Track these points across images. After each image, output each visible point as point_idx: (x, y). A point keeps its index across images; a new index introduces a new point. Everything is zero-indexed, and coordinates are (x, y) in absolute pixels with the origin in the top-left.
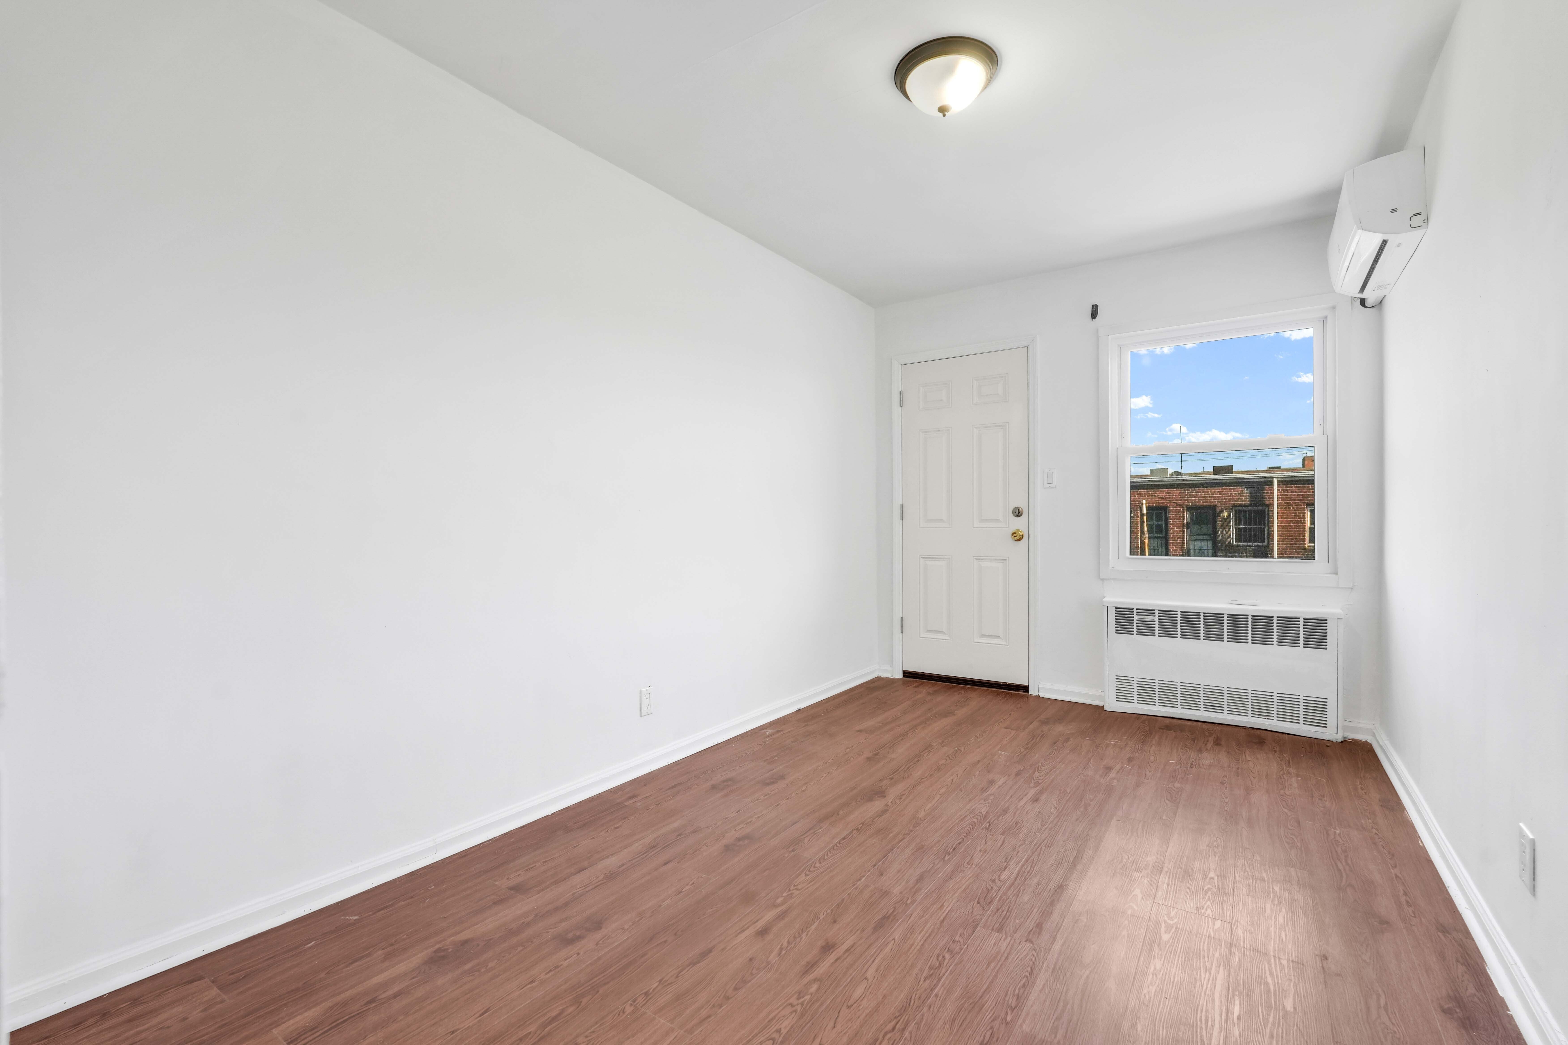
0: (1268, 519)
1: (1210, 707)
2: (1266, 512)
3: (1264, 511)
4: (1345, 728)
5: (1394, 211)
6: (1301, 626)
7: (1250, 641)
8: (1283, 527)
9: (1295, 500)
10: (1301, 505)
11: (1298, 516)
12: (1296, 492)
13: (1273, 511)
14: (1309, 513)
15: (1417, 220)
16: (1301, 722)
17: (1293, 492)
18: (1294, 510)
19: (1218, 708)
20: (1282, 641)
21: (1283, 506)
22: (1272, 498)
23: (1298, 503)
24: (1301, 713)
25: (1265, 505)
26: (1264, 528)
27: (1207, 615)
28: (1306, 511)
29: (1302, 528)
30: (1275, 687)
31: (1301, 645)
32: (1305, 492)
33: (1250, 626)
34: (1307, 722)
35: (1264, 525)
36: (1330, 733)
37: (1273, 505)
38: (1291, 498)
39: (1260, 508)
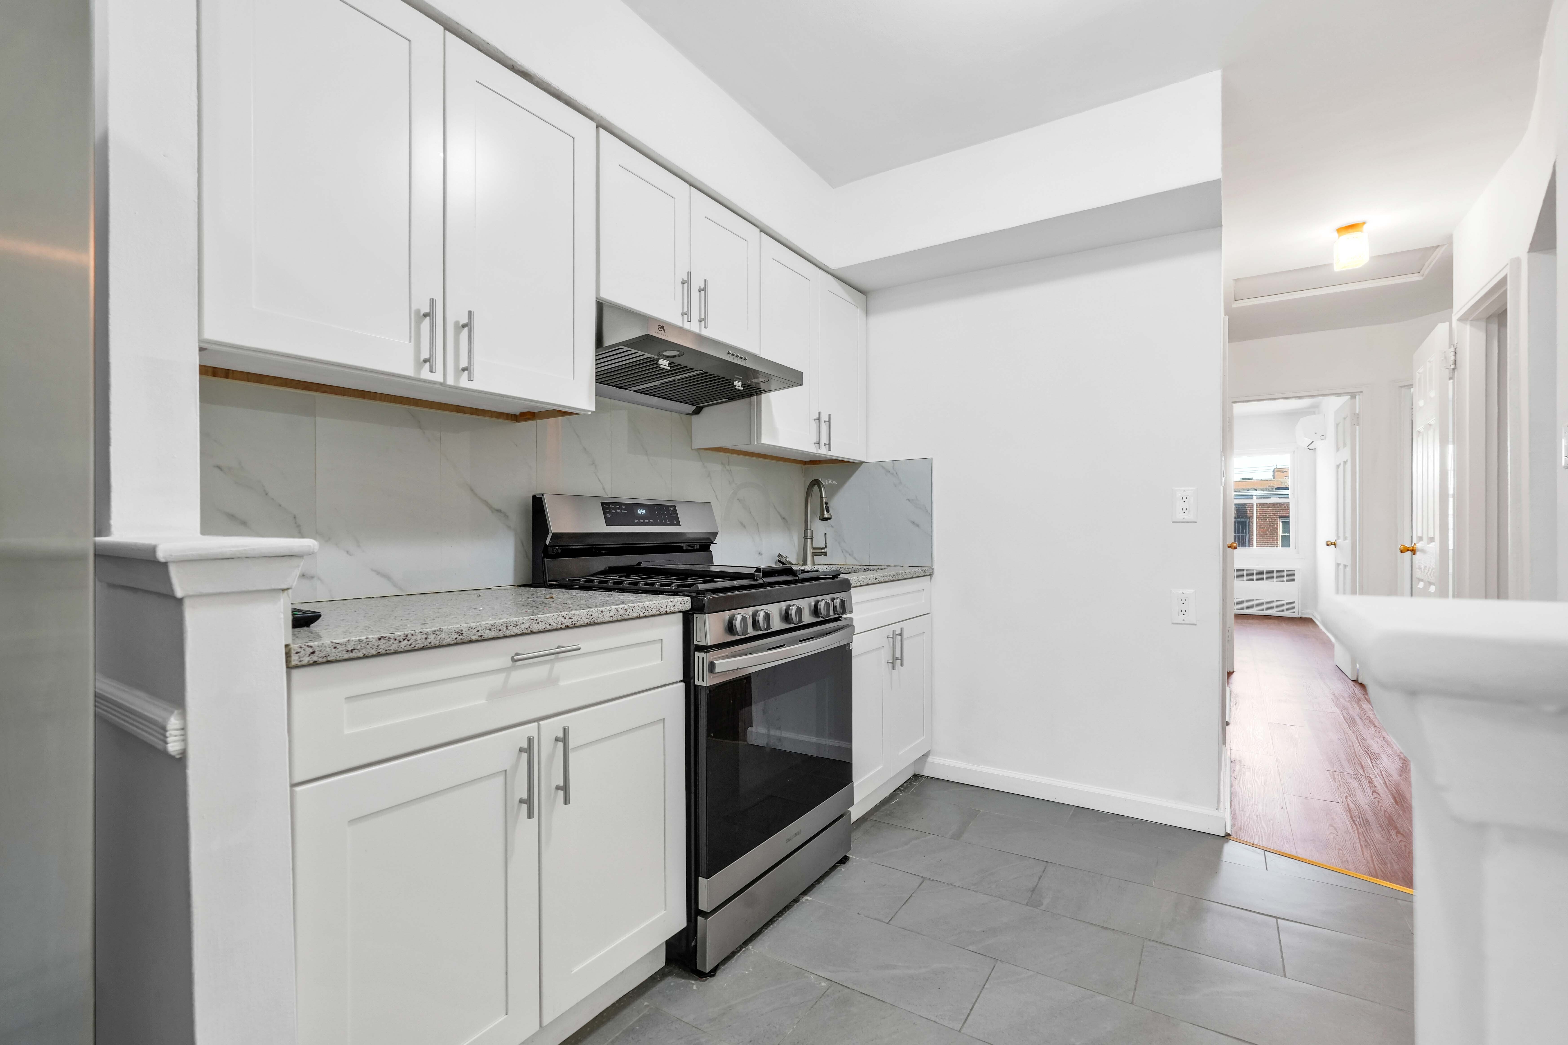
0: (1249, 529)
1: (1248, 608)
2: (1247, 523)
3: (1246, 522)
4: (1302, 613)
5: (1316, 433)
6: (1285, 574)
7: (1265, 580)
8: (1261, 535)
9: (1270, 513)
10: (1275, 518)
11: (1273, 526)
12: (1271, 507)
13: (1253, 522)
14: (1281, 523)
15: (1323, 437)
16: (1285, 611)
17: (1269, 507)
18: (1270, 522)
19: (1252, 608)
20: (1278, 580)
21: (1261, 518)
22: (1251, 512)
23: (1273, 516)
24: (1285, 607)
25: (1247, 517)
26: (1246, 536)
27: (1247, 570)
28: (1279, 523)
29: (1276, 536)
30: (1275, 598)
31: (1285, 581)
32: (1278, 507)
33: (1265, 574)
34: (1287, 611)
35: (1246, 533)
36: (1295, 615)
37: (1252, 517)
38: (1267, 511)
39: (1243, 520)
